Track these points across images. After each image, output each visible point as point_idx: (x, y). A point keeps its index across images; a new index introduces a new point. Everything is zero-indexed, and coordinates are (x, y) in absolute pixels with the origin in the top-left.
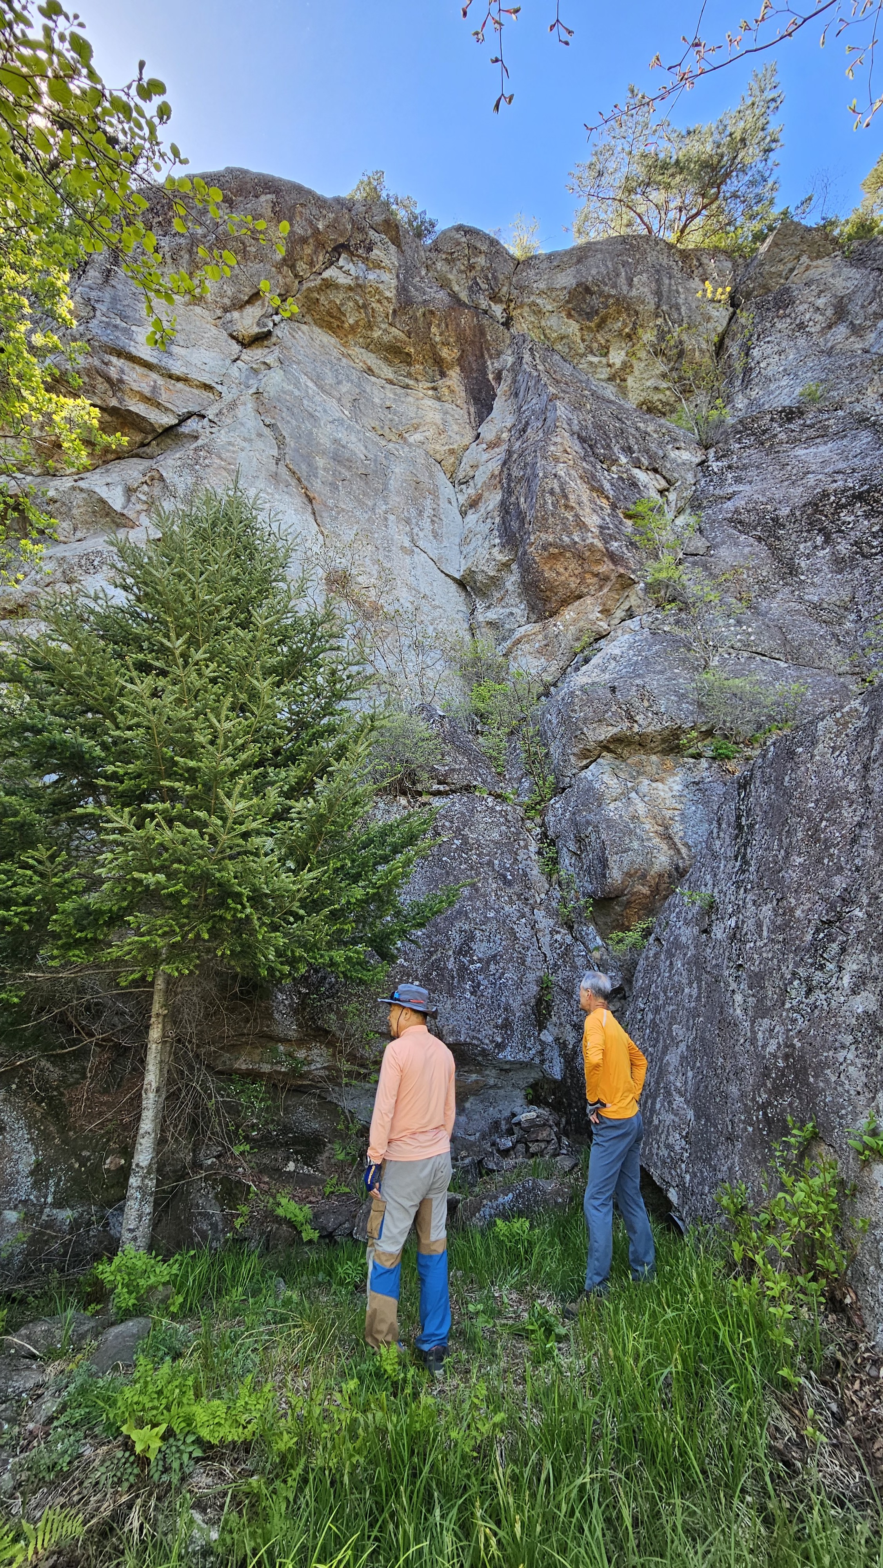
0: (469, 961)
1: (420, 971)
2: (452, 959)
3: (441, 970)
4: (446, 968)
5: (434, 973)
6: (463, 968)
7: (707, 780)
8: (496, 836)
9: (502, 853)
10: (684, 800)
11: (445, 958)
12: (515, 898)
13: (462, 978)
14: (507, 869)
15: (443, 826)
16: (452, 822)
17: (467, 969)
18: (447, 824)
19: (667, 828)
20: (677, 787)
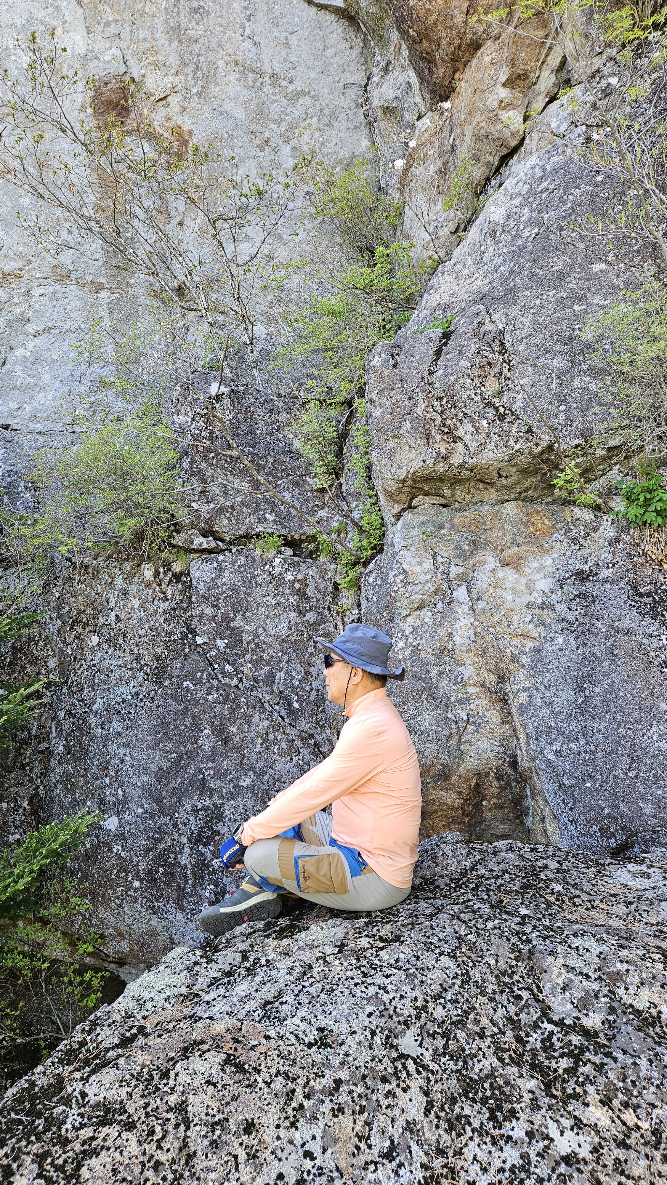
0: (213, 853)
1: (142, 866)
2: (187, 849)
3: (171, 867)
4: (177, 863)
5: (161, 870)
6: (202, 864)
7: (604, 573)
8: (283, 628)
9: (290, 661)
10: (548, 616)
11: (176, 848)
12: (298, 743)
13: (199, 880)
14: (294, 689)
15: (202, 615)
16: (216, 607)
17: (208, 866)
18: (209, 611)
19: (502, 679)
20: (544, 584)
